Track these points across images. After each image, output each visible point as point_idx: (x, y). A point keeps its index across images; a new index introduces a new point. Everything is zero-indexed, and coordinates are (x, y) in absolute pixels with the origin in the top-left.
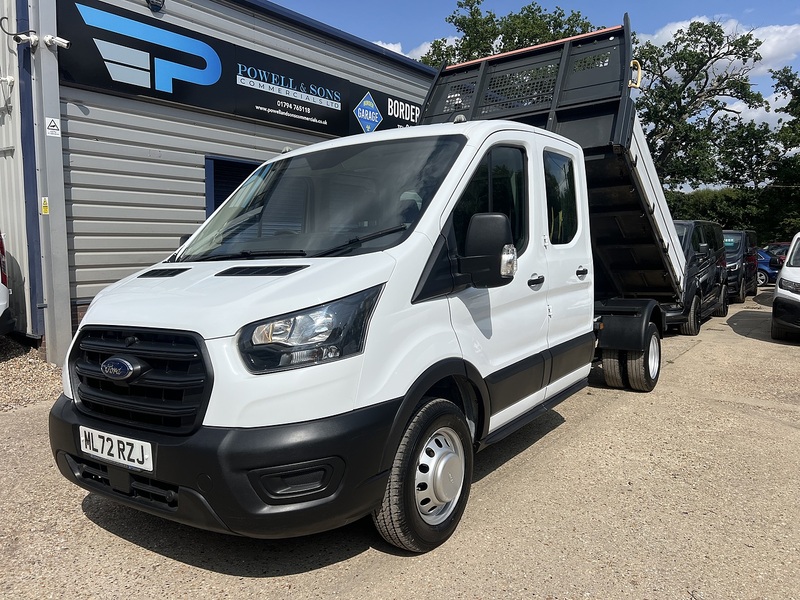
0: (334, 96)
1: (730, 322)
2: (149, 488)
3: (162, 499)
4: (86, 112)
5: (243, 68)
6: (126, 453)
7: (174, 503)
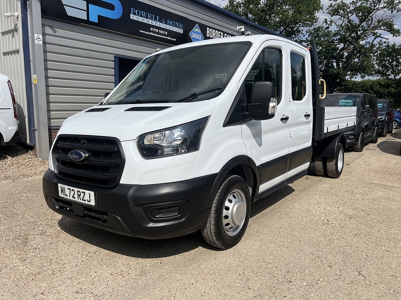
0: (179, 26)
1: (378, 146)
2: (93, 214)
3: (99, 219)
4: (55, 32)
5: (133, 10)
6: (82, 197)
7: (105, 221)
